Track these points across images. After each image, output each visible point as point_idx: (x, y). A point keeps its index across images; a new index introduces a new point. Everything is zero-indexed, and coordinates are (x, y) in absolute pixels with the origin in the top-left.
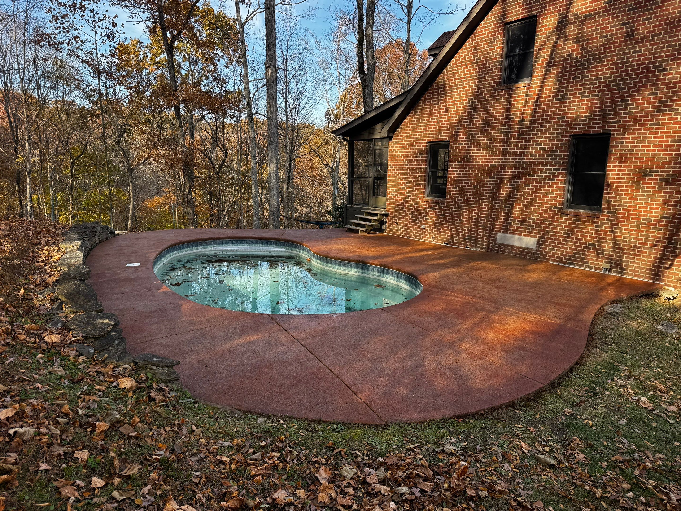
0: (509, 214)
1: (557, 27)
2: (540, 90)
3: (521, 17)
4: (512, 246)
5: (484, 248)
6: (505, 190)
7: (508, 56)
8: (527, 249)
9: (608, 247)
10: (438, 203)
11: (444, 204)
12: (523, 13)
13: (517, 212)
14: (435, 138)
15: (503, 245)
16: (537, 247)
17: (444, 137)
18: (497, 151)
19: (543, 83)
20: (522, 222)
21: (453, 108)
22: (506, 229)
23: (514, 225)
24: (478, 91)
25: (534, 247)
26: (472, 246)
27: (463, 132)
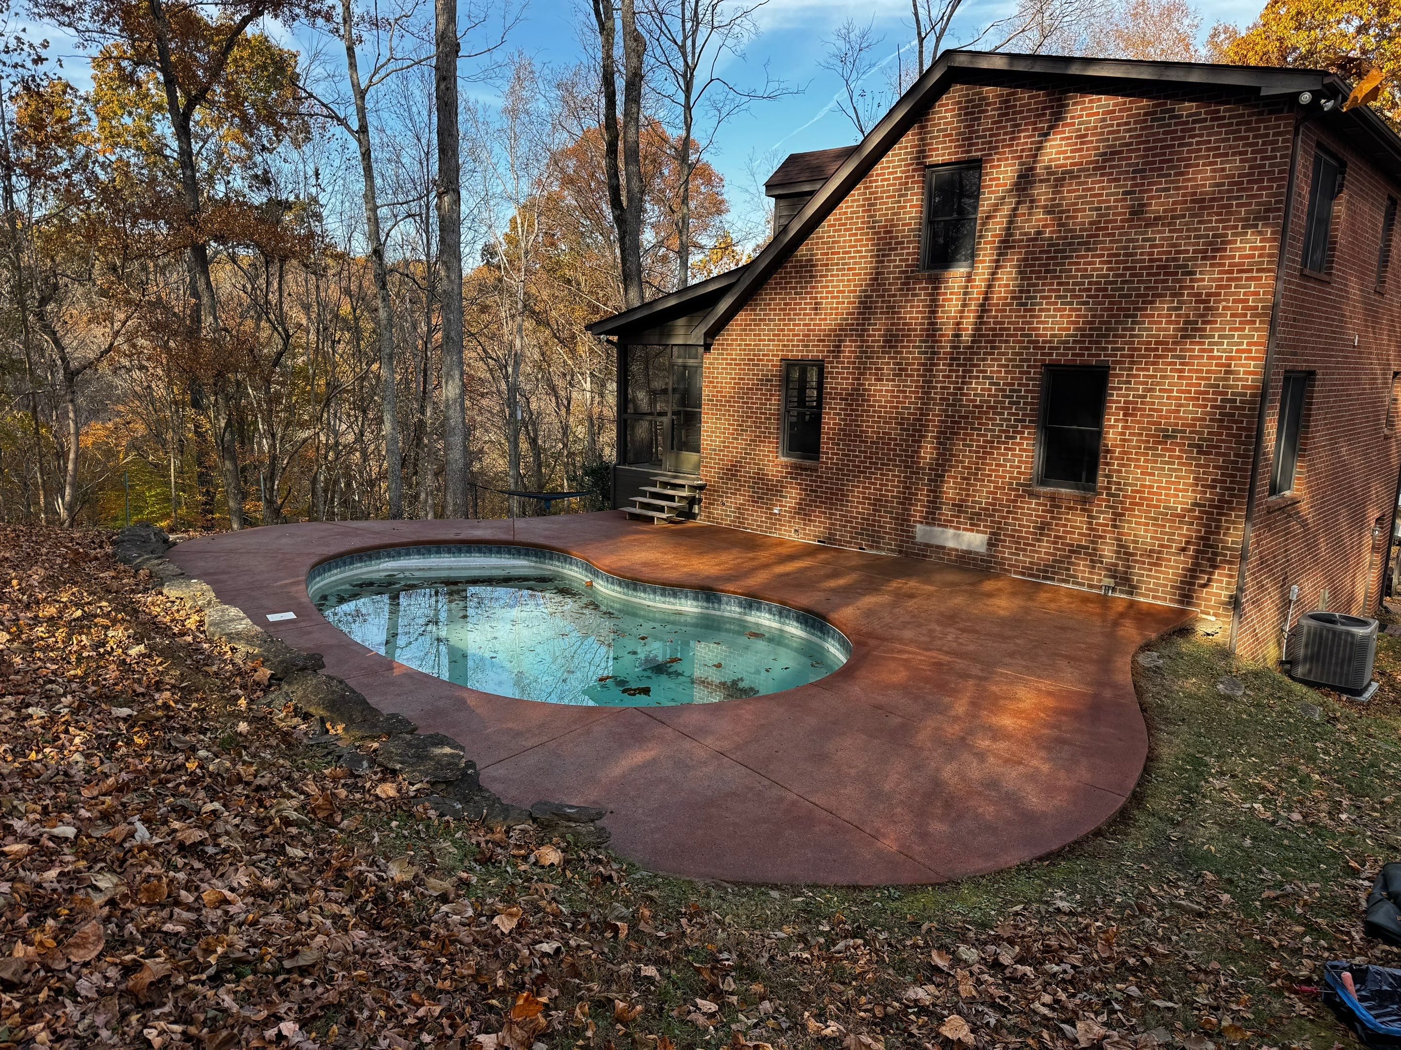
0: (935, 493)
1: (1017, 184)
2: (989, 286)
3: (953, 158)
4: (944, 548)
5: (892, 551)
6: (927, 452)
7: (931, 222)
8: (970, 552)
9: (1108, 552)
10: (806, 469)
11: (816, 470)
12: (957, 153)
13: (950, 490)
14: (796, 353)
15: (928, 545)
16: (989, 550)
17: (814, 353)
18: (911, 385)
19: (994, 274)
20: (959, 507)
21: (828, 303)
22: (932, 518)
23: (946, 511)
24: (877, 279)
25: (983, 550)
26: (871, 547)
27: (849, 348)
